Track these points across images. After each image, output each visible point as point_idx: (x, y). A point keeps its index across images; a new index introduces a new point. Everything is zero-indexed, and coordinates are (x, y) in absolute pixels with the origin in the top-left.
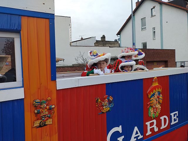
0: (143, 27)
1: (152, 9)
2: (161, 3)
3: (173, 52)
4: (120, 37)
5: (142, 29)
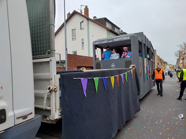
0: (74, 38)
1: (81, 23)
2: (88, 19)
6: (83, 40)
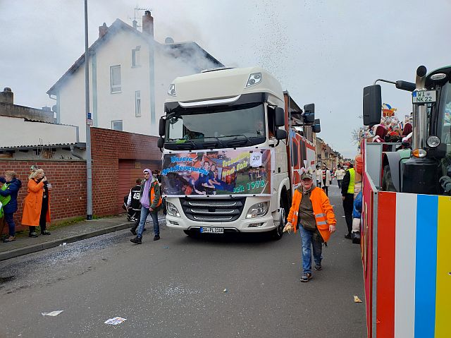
0: (115, 86)
1: (134, 51)
4: (58, 99)
5: (112, 90)
6: (138, 94)
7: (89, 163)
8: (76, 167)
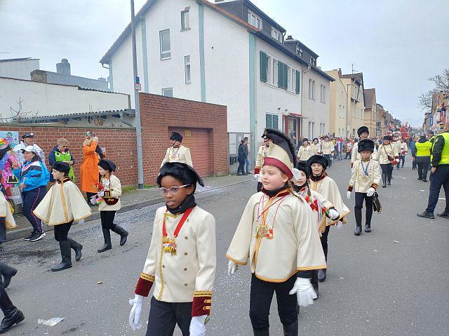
0: (165, 52)
1: (183, 13)
2: (203, 4)
3: (222, 110)
4: (110, 69)
5: (162, 56)
6: (187, 58)
7: (139, 130)
8: (126, 134)
